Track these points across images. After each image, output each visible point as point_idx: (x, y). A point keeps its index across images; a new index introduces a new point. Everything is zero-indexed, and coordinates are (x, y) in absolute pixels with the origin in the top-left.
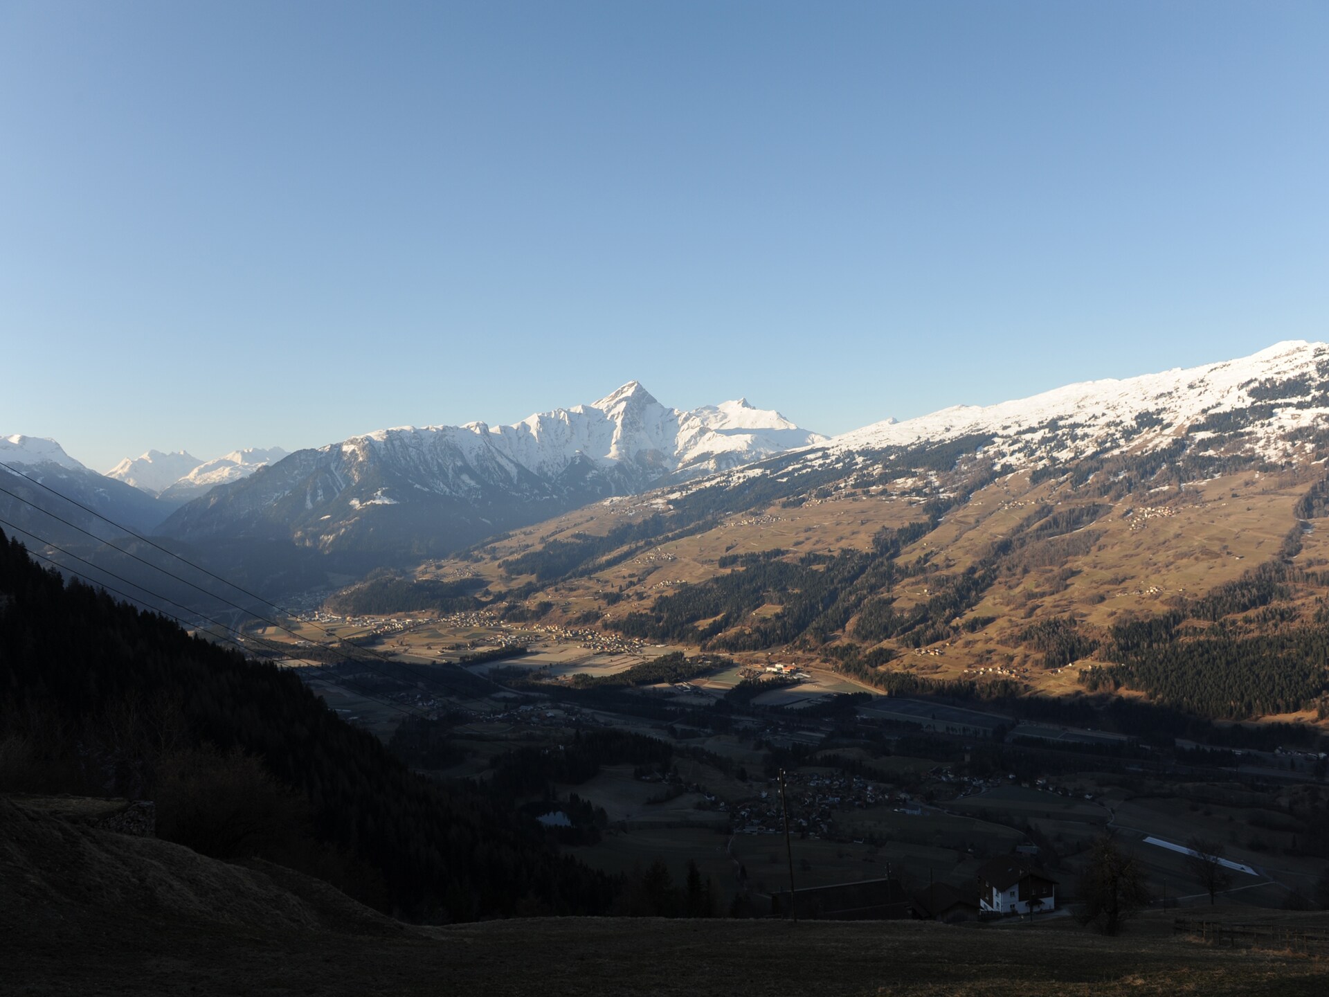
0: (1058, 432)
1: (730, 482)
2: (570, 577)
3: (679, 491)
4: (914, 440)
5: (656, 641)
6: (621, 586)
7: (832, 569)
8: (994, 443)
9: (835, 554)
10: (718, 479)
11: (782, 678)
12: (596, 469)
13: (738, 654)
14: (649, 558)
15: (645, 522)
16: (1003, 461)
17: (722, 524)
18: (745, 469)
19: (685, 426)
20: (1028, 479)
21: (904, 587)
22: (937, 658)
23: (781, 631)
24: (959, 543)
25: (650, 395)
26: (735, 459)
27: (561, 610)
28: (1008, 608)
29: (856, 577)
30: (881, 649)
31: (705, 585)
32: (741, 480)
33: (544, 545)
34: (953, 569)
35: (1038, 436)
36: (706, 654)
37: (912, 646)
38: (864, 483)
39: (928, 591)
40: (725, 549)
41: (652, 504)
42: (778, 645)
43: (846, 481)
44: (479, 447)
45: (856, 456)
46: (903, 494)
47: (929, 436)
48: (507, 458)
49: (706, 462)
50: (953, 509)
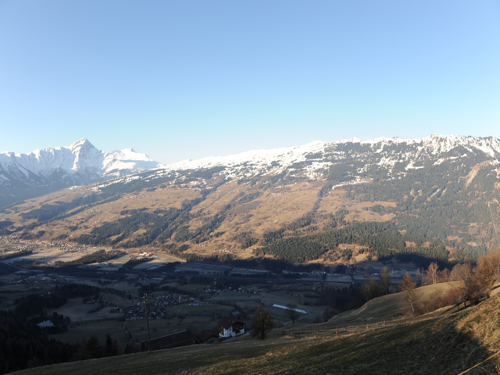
0: (246, 167)
1: (126, 181)
2: (54, 220)
3: (104, 184)
4: (197, 167)
5: (93, 246)
6: (77, 224)
7: (166, 215)
8: (225, 170)
9: (167, 210)
10: (121, 180)
11: (146, 258)
12: (66, 174)
13: (128, 249)
14: (90, 211)
15: (89, 196)
16: (228, 176)
17: (122, 198)
18: (132, 176)
19: (107, 158)
20: (236, 183)
21: (193, 222)
22: (204, 247)
23: (146, 239)
24: (213, 205)
25: (92, 144)
26: (128, 172)
27: (49, 234)
28: (229, 228)
29: (175, 218)
30: (184, 245)
31: (115, 222)
32: (130, 181)
33: (41, 206)
34: (210, 215)
35: (240, 168)
36: (114, 250)
37: (196, 243)
38: (179, 183)
39: (202, 223)
40: (123, 208)
41: (92, 189)
42: (144, 245)
43: (172, 182)
44: (10, 163)
45: (176, 172)
46: (193, 187)
47: (203, 166)
48: (24, 168)
49: (116, 173)
50: (211, 193)
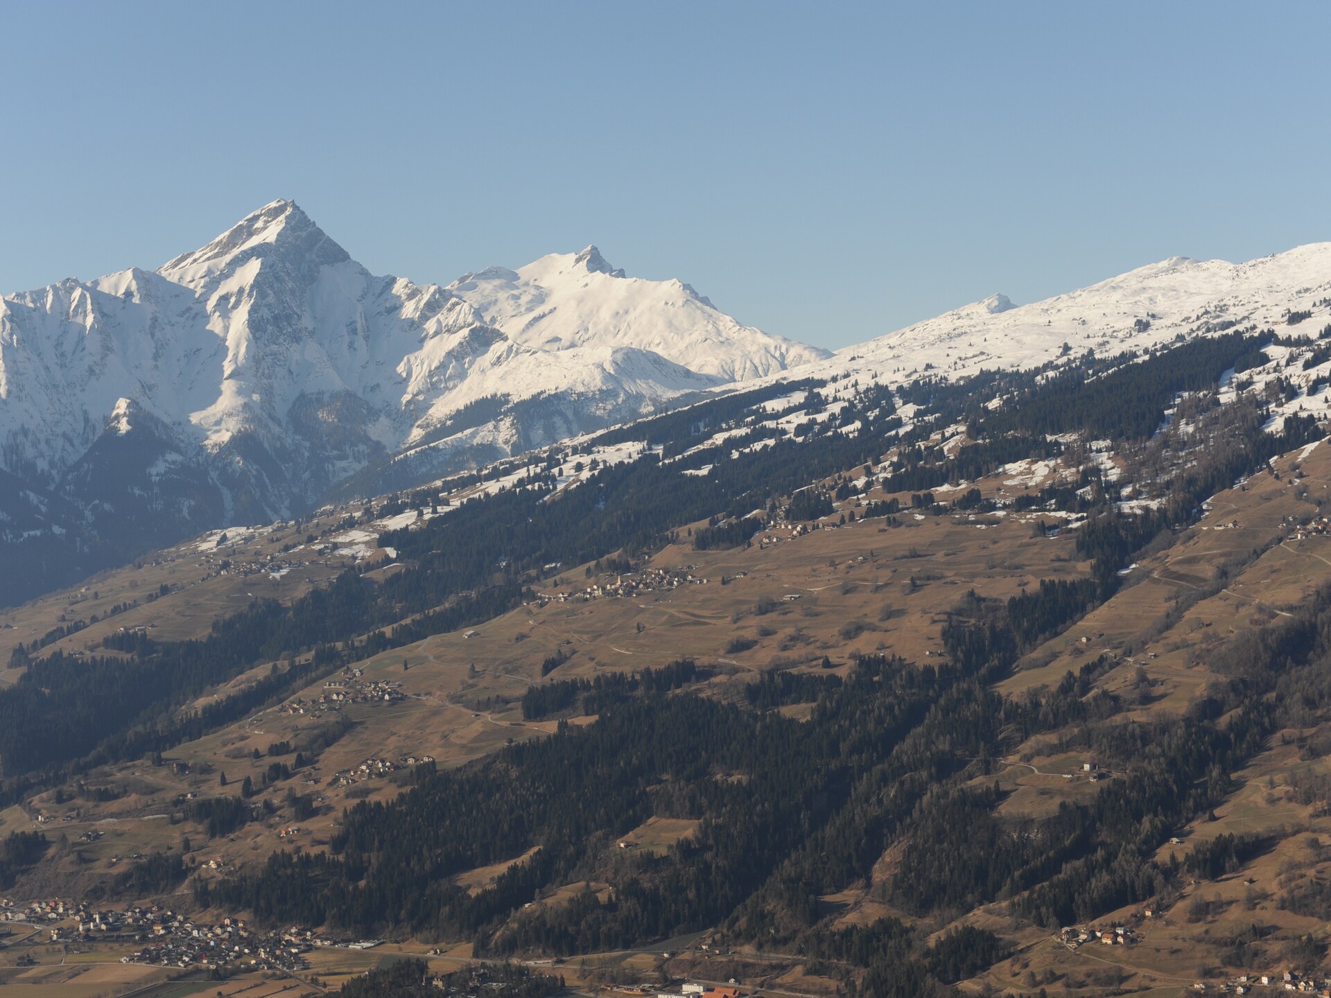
1: (554, 479)
2: (101, 760)
3: (414, 506)
4: (1053, 354)
5: (349, 933)
6: (248, 782)
7: (835, 715)
8: (1265, 359)
9: (842, 673)
10: (522, 473)
12: (178, 450)
13: (580, 957)
14: (328, 699)
15: (317, 595)
16: (1290, 408)
17: (532, 596)
18: (594, 442)
19: (431, 326)
21: (1028, 758)
22: (1119, 952)
23: (698, 889)
24: (1174, 636)
25: (329, 240)
26: (570, 415)
27: (73, 857)
28: (1310, 810)
29: (898, 734)
30: (970, 931)
31: (487, 768)
32: (585, 475)
33: (23, 670)
34: (1156, 707)
36: (489, 962)
37: (1053, 920)
38: (918, 475)
39: (1093, 767)
40: (539, 668)
41: (336, 546)
42: (689, 931)
43: (869, 472)
45: (898, 402)
46: (1024, 502)
47: (1092, 343)
49: (490, 425)
50: (1158, 540)
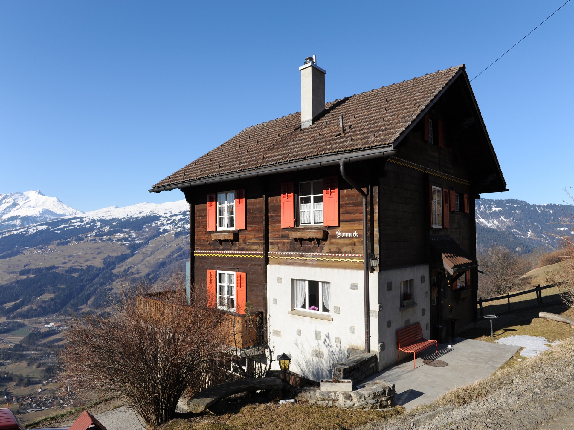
0: (186, 217)
1: (28, 232)
4: (125, 216)
7: (82, 275)
8: (160, 220)
9: (84, 268)
10: (22, 230)
11: (53, 330)
13: (29, 319)
16: (164, 227)
17: (22, 253)
18: (37, 225)
19: (4, 201)
20: (173, 235)
21: (117, 283)
23: (54, 306)
24: (143, 263)
26: (32, 220)
29: (94, 279)
30: (105, 312)
31: (11, 285)
32: (35, 231)
34: (139, 274)
35: (178, 218)
36: (9, 321)
38: (100, 235)
39: (128, 284)
40: (23, 266)
42: (51, 314)
43: (91, 234)
45: (97, 222)
46: (119, 240)
47: (132, 215)
49: (15, 221)
50: (141, 247)
